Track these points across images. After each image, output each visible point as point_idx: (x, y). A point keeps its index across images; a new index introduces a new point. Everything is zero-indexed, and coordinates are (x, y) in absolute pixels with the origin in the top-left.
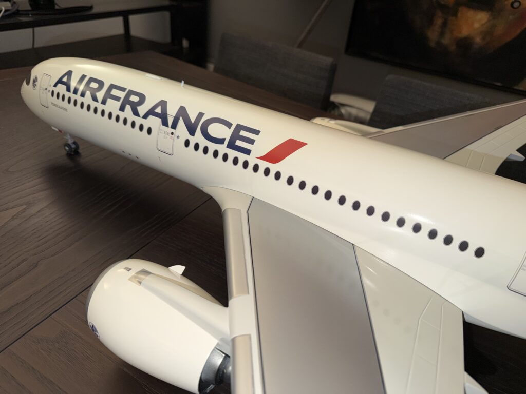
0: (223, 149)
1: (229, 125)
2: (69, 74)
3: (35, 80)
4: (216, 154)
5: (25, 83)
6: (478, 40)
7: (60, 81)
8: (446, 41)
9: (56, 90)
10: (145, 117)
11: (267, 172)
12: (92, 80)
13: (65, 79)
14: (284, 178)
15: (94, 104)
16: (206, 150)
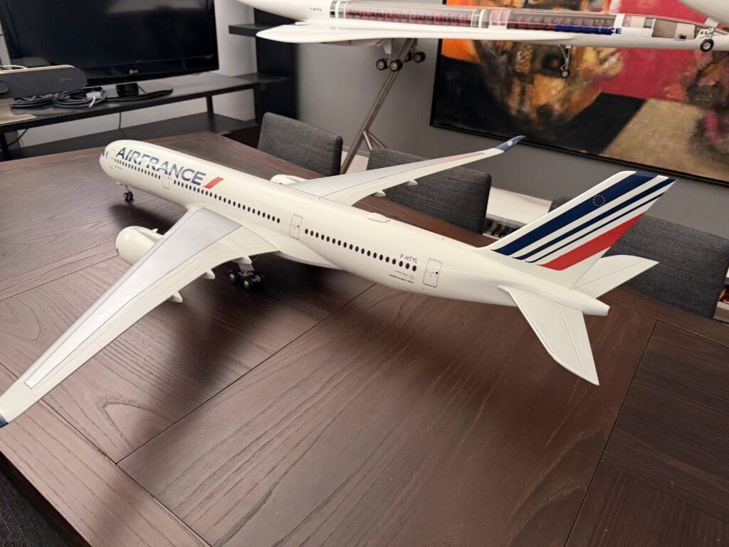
0: (189, 183)
1: (193, 171)
2: (124, 149)
3: (107, 153)
4: (187, 186)
5: (102, 156)
7: (119, 154)
8: (526, 108)
9: (117, 158)
10: (158, 170)
11: (207, 193)
12: (135, 152)
13: (122, 152)
14: (213, 196)
15: (135, 165)
16: (183, 185)
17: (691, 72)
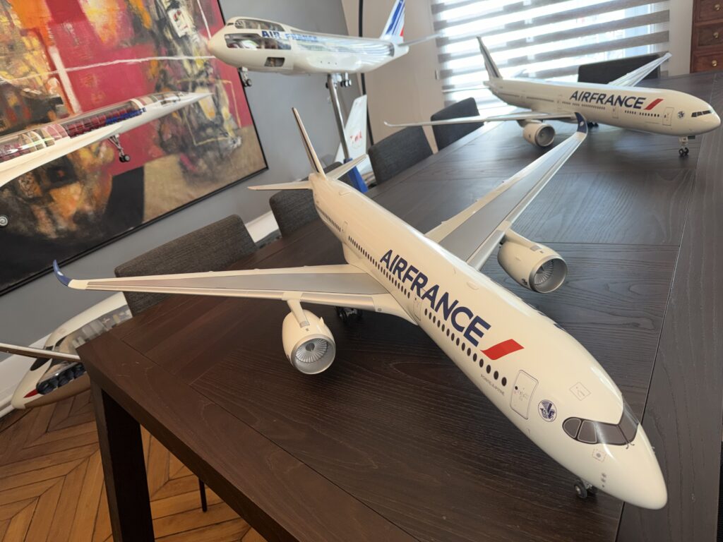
6: (88, 208)
8: (63, 225)
17: (155, 135)
